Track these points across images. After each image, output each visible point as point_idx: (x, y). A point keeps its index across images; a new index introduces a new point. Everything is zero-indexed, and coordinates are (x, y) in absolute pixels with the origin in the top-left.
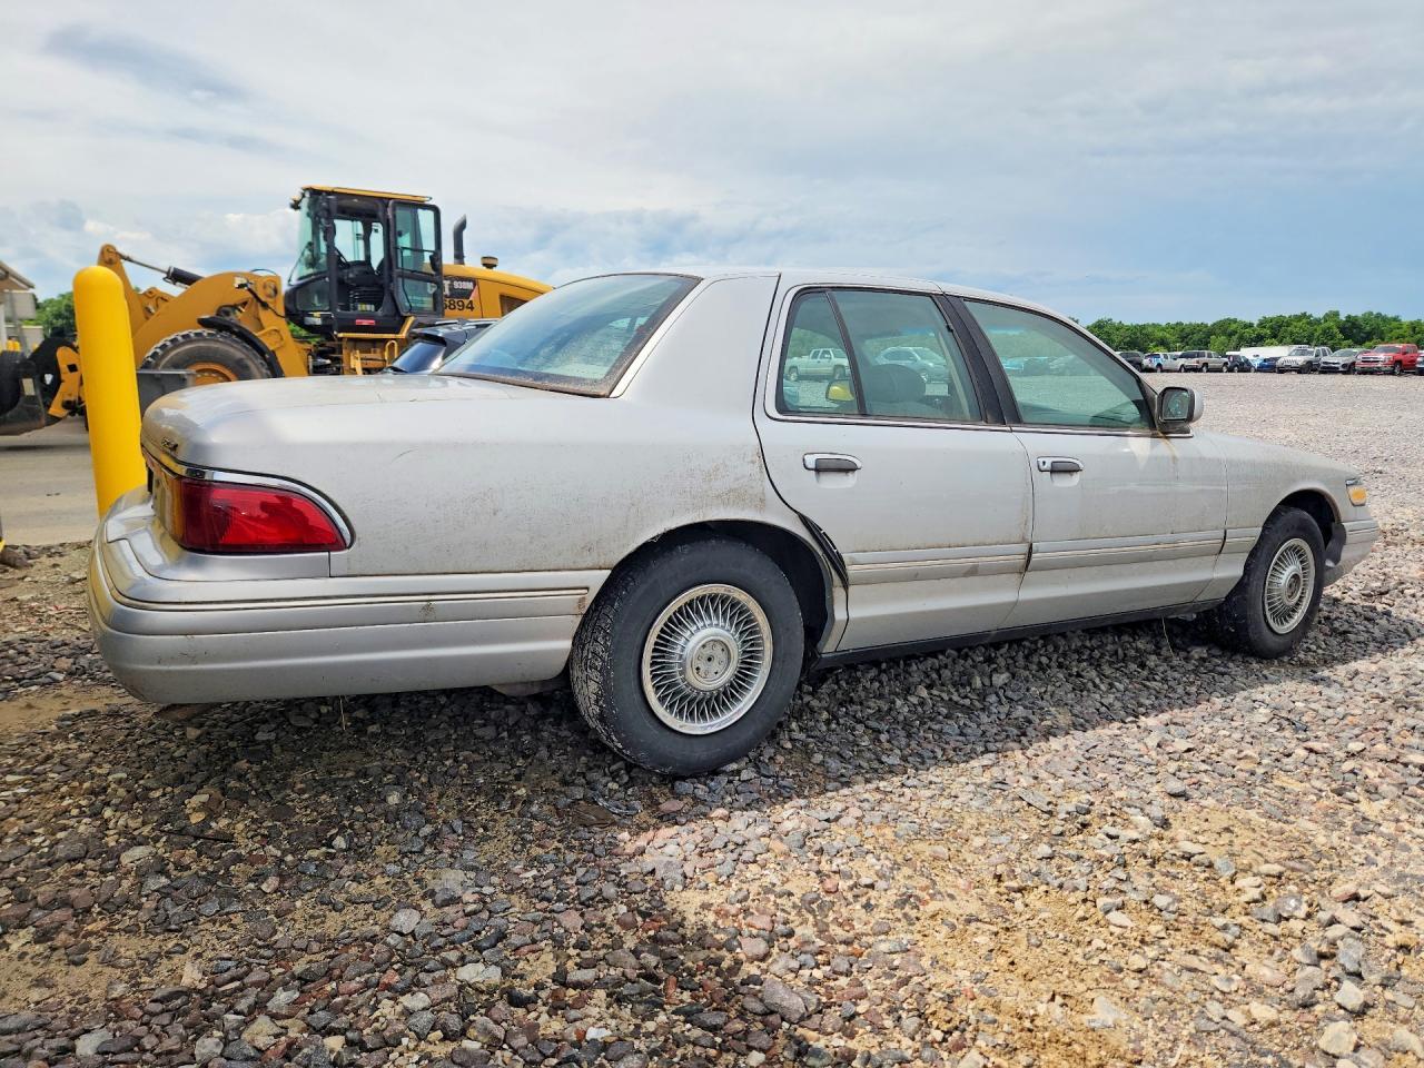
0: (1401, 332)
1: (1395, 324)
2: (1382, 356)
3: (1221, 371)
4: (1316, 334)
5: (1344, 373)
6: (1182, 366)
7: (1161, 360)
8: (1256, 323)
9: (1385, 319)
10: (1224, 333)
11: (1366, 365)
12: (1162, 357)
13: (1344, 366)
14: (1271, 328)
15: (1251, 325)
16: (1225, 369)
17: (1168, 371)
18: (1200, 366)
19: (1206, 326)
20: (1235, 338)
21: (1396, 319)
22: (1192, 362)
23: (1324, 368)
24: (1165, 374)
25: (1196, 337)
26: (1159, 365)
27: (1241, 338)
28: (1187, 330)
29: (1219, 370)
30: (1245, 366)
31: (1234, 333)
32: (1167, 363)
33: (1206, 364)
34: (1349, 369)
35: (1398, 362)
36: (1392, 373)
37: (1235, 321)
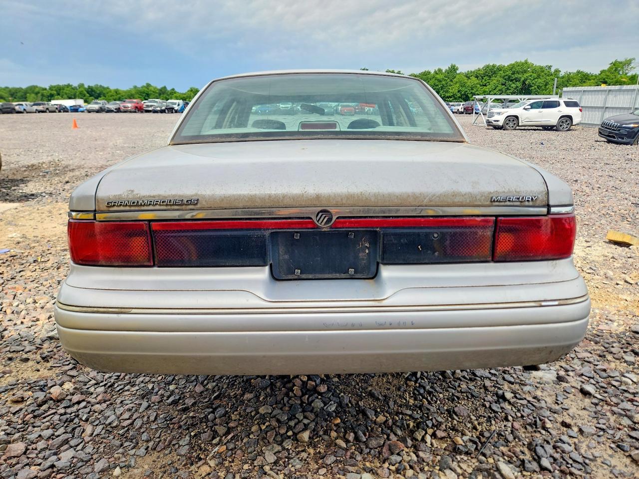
0: (111, 94)
1: (108, 90)
2: (129, 105)
3: (55, 112)
4: (77, 94)
5: (116, 112)
6: (36, 110)
7: (25, 107)
8: (48, 88)
9: (104, 88)
10: (33, 92)
11: (125, 109)
12: (24, 105)
13: (116, 109)
14: (56, 91)
15: (46, 89)
16: (57, 111)
17: (30, 112)
18: (45, 110)
19: (22, 89)
20: (39, 95)
21: (108, 88)
22: (40, 108)
23: (108, 110)
24: (29, 114)
25: (19, 95)
26: (25, 110)
27: (43, 95)
28: (13, 91)
29: (54, 112)
30: (66, 109)
31: (39, 93)
32: (28, 108)
33: (47, 109)
34: (118, 110)
35: (136, 107)
36: (135, 112)
37: (37, 87)
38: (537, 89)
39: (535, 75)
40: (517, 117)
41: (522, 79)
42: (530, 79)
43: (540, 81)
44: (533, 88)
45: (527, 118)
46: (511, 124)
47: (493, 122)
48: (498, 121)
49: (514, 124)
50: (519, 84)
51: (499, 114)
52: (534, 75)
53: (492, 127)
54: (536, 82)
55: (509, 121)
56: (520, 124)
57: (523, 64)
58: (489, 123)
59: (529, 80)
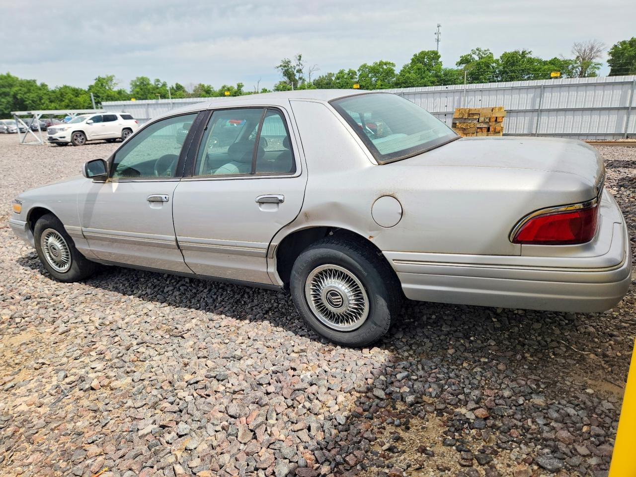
38: (33, 104)
39: (25, 89)
40: (82, 132)
41: (12, 93)
42: (21, 93)
43: (32, 95)
44: (27, 103)
45: (93, 132)
46: (79, 139)
47: (58, 139)
48: (64, 137)
49: (83, 139)
50: (10, 99)
51: (62, 129)
52: (23, 89)
53: (55, 145)
54: (28, 96)
55: (77, 136)
56: (88, 139)
57: (5, 78)
58: (52, 140)
59: (19, 95)
